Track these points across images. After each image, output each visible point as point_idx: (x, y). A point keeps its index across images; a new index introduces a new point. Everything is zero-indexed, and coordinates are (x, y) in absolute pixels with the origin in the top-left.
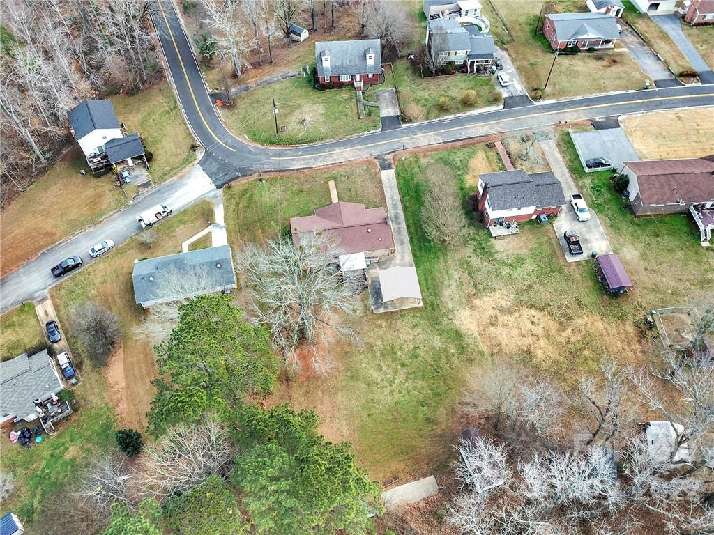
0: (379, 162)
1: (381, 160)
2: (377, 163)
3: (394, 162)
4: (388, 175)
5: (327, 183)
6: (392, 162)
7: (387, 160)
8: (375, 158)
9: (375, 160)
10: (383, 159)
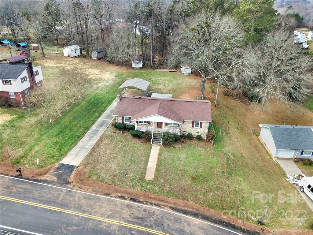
0: (69, 176)
1: (64, 177)
2: (72, 176)
3: (50, 169)
4: (73, 159)
5: (156, 178)
6: (53, 170)
7: (56, 175)
8: (68, 183)
9: (70, 181)
10: (58, 178)
